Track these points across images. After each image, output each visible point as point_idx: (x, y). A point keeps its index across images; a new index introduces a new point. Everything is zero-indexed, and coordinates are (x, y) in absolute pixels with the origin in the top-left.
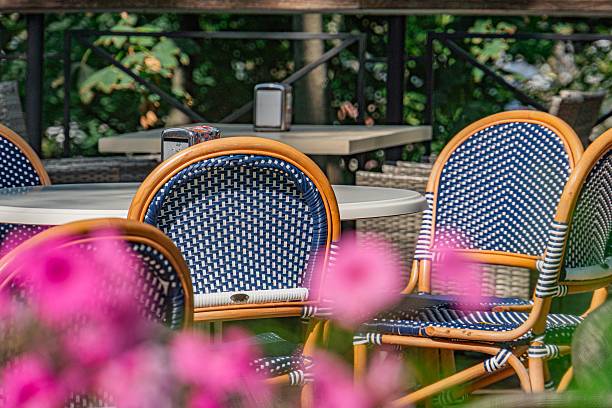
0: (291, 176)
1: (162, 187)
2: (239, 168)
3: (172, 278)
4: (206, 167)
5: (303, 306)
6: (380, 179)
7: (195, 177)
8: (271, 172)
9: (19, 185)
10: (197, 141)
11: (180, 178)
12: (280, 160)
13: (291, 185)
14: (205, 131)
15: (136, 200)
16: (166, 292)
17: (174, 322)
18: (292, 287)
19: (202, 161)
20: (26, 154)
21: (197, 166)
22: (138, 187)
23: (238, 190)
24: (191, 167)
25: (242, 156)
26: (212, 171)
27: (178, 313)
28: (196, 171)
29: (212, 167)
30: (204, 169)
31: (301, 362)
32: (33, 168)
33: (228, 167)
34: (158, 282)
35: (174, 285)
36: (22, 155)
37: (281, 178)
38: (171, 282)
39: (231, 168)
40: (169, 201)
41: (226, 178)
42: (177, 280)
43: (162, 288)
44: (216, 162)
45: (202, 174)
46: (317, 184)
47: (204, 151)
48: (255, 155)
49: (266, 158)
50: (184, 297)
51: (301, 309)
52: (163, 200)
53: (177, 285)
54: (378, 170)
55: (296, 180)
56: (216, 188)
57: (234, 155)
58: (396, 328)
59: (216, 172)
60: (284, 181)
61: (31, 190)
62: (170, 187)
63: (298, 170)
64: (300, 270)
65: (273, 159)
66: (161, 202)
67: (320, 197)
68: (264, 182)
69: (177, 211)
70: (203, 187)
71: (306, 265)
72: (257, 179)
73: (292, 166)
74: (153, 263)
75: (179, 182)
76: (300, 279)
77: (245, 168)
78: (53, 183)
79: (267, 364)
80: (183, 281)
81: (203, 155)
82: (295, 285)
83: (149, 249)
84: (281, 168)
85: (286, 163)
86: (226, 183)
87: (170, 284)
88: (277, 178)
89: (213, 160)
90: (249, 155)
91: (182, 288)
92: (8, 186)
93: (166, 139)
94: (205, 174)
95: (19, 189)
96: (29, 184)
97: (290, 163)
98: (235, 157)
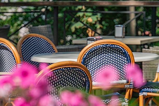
0: (121, 50)
1: (86, 53)
2: (107, 48)
3: (86, 77)
4: (98, 47)
5: (125, 85)
6: (149, 51)
7: (95, 50)
8: (116, 49)
9: (49, 52)
10: (96, 40)
11: (91, 50)
12: (118, 46)
13: (121, 52)
14: (99, 38)
15: (79, 56)
16: (84, 81)
17: (87, 89)
18: (122, 80)
19: (97, 46)
20: (51, 44)
21: (95, 47)
22: (79, 53)
23: (107, 54)
24: (94, 47)
25: (108, 44)
26: (100, 48)
27: (88, 87)
28: (95, 49)
29: (100, 47)
30: (97, 48)
31: (125, 100)
32: (53, 48)
33: (104, 48)
34: (82, 78)
35: (87, 79)
36: (50, 44)
37: (119, 50)
38: (86, 78)
39: (105, 48)
40: (88, 56)
41: (104, 50)
42: (88, 78)
43: (84, 80)
44: (101, 46)
45: (97, 49)
46: (128, 52)
47: (98, 43)
48: (111, 44)
49: (114, 45)
50: (89, 82)
51: (124, 86)
52: (87, 56)
53: (88, 79)
54: (148, 48)
55: (122, 51)
56: (101, 53)
57: (106, 44)
58: (151, 91)
59: (101, 49)
60: (119, 51)
61: (52, 54)
62: (88, 53)
63: (123, 48)
64: (124, 75)
65: (116, 45)
66: (86, 57)
67: (129, 56)
68: (114, 51)
69: (90, 59)
70: (97, 53)
71: (126, 74)
72: (112, 51)
73: (122, 47)
74: (81, 73)
75: (91, 51)
76: (124, 78)
77: (109, 48)
78: (58, 52)
79: (115, 100)
80: (89, 78)
81: (97, 44)
82: (123, 79)
83: (80, 69)
84: (118, 48)
85: (120, 46)
86: (104, 52)
87: (86, 79)
88: (118, 51)
89: (100, 46)
90: (110, 44)
91: (89, 80)
92: (46, 53)
93: (88, 40)
94: (98, 49)
95: (49, 53)
96: (52, 52)
97: (121, 47)
98: (106, 45)
